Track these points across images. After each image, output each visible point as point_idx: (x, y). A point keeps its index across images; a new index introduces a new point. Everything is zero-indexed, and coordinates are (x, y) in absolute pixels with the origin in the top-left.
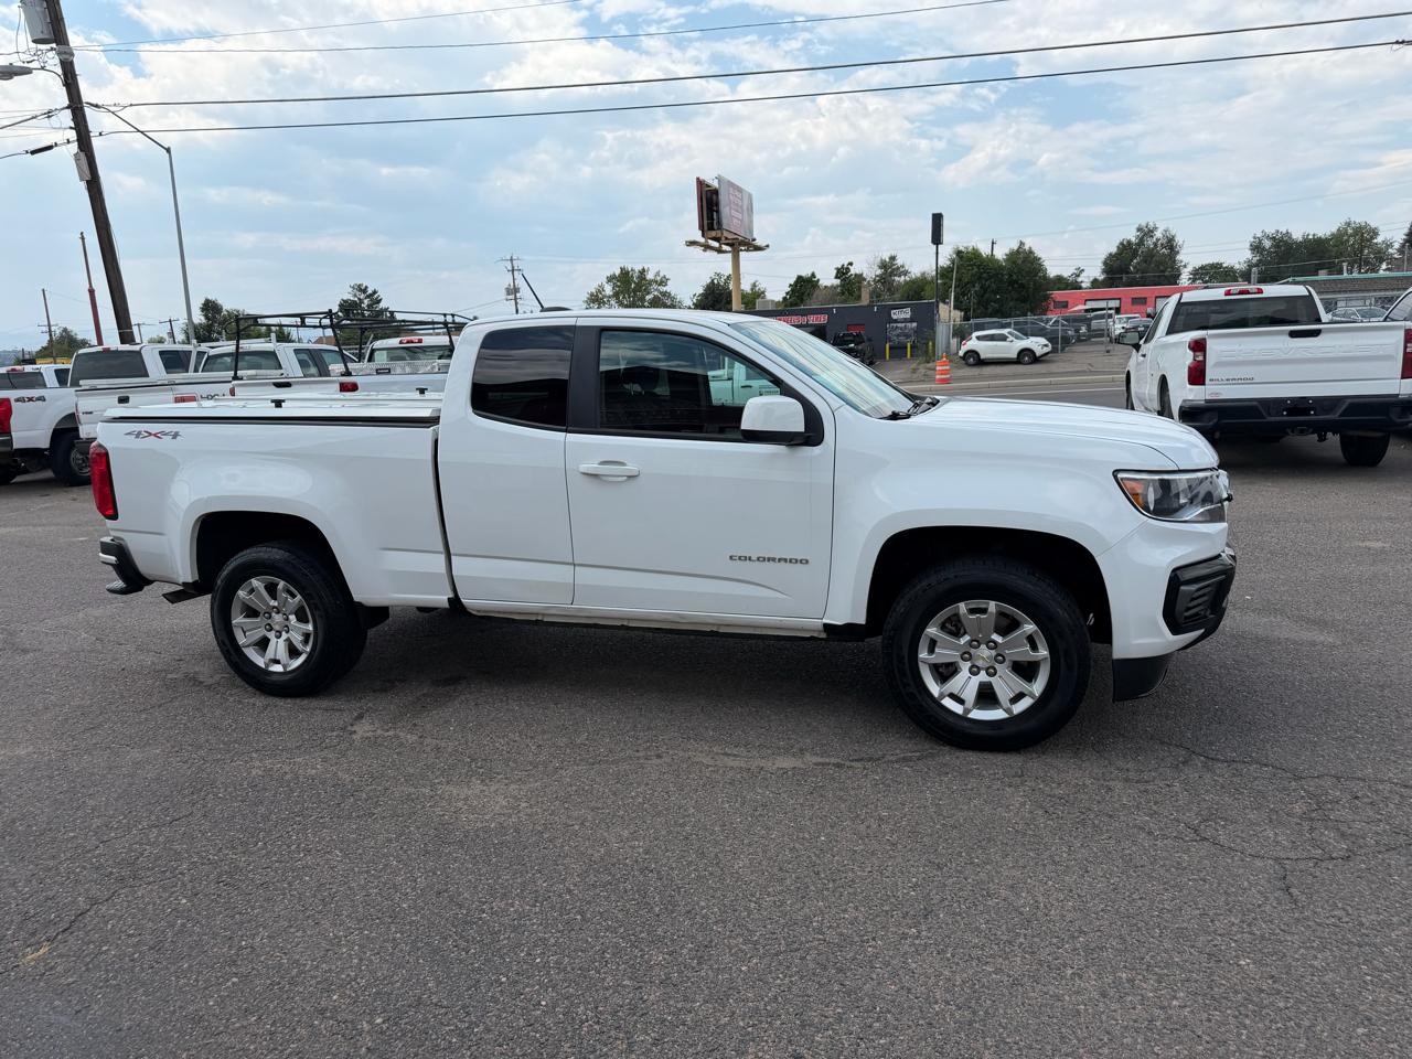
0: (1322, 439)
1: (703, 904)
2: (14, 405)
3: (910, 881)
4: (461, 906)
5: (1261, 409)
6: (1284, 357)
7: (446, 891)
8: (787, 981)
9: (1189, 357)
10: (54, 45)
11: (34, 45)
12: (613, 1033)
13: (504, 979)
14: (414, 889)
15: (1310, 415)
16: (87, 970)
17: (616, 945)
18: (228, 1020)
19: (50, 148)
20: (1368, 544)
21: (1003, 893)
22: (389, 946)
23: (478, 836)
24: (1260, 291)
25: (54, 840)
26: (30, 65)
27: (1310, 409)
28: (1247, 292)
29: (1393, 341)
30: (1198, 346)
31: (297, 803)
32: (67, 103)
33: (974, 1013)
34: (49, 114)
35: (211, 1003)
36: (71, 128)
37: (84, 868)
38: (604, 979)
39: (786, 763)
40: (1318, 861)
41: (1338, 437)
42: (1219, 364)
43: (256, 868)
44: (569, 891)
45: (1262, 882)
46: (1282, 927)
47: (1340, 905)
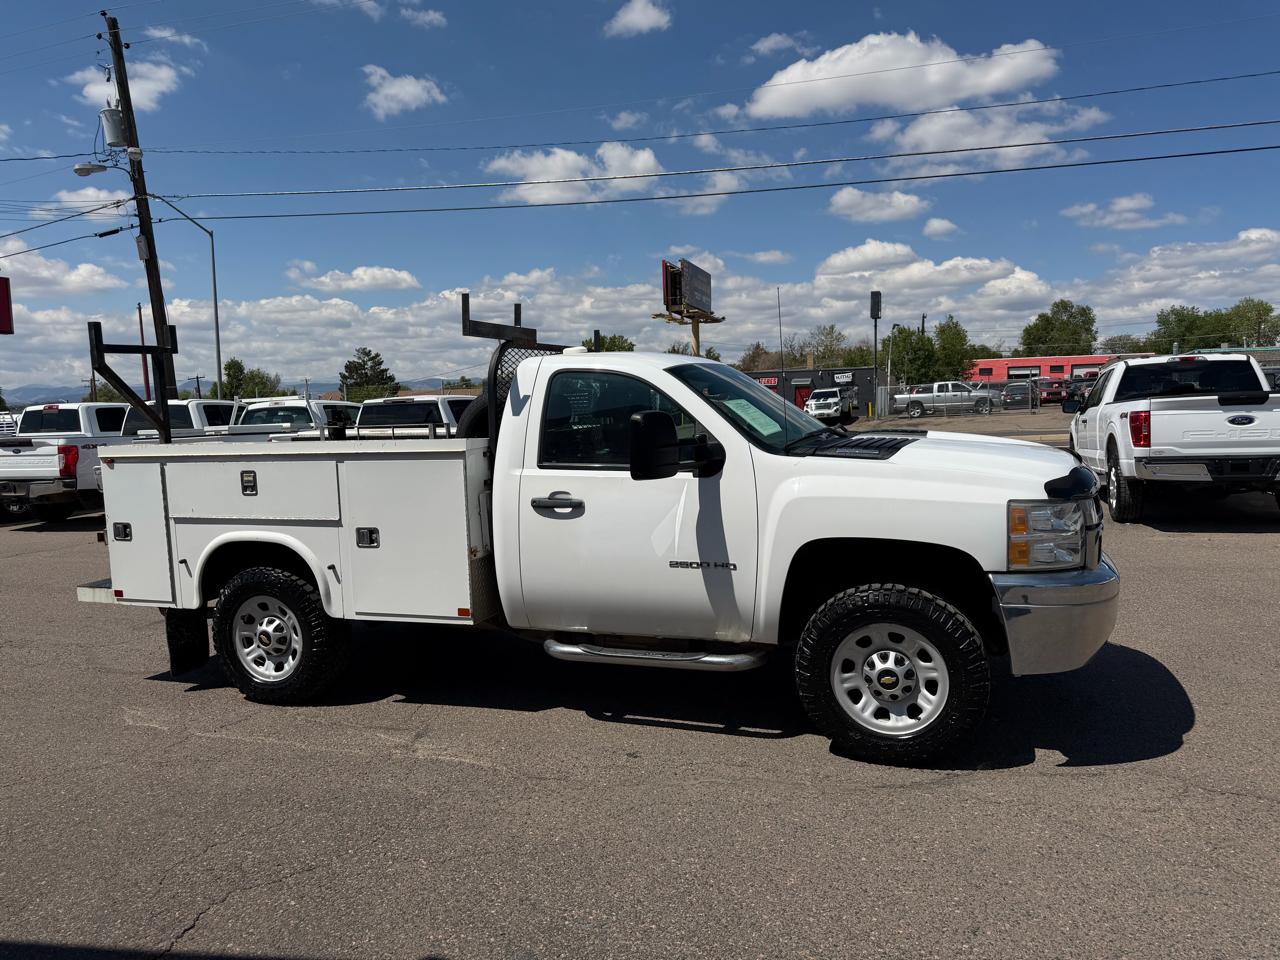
1: (765, 917)
3: (952, 900)
7: (527, 899)
10: (126, 147)
11: (109, 147)
14: (498, 896)
19: (116, 232)
32: (133, 195)
36: (136, 215)
37: (196, 870)
43: (351, 873)
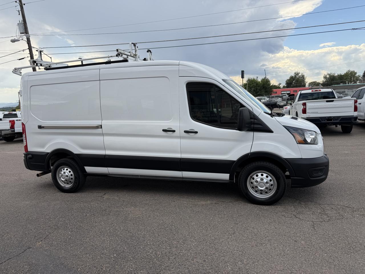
0: (336, 126)
2: (16, 122)
4: (131, 233)
5: (320, 120)
6: (325, 107)
7: (127, 230)
8: (203, 247)
9: (302, 107)
10: (25, 34)
11: (20, 34)
12: (165, 257)
13: (141, 247)
14: (120, 230)
15: (332, 121)
16: (51, 246)
17: (166, 240)
18: (82, 255)
19: (23, 58)
20: (345, 152)
21: (251, 229)
22: (116, 241)
23: (134, 219)
24: (320, 91)
25: (38, 221)
26: (20, 39)
27: (332, 119)
28: (317, 91)
29: (352, 102)
30: (304, 104)
31: (92, 213)
32: (28, 48)
33: (243, 252)
34: (23, 51)
35: (78, 252)
36: (29, 54)
37: (46, 226)
38: (163, 247)
39: (204, 203)
40: (321, 222)
41: (340, 126)
42: (309, 109)
44: (155, 230)
45: (309, 226)
46: (312, 235)
47: (325, 231)
